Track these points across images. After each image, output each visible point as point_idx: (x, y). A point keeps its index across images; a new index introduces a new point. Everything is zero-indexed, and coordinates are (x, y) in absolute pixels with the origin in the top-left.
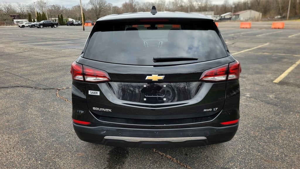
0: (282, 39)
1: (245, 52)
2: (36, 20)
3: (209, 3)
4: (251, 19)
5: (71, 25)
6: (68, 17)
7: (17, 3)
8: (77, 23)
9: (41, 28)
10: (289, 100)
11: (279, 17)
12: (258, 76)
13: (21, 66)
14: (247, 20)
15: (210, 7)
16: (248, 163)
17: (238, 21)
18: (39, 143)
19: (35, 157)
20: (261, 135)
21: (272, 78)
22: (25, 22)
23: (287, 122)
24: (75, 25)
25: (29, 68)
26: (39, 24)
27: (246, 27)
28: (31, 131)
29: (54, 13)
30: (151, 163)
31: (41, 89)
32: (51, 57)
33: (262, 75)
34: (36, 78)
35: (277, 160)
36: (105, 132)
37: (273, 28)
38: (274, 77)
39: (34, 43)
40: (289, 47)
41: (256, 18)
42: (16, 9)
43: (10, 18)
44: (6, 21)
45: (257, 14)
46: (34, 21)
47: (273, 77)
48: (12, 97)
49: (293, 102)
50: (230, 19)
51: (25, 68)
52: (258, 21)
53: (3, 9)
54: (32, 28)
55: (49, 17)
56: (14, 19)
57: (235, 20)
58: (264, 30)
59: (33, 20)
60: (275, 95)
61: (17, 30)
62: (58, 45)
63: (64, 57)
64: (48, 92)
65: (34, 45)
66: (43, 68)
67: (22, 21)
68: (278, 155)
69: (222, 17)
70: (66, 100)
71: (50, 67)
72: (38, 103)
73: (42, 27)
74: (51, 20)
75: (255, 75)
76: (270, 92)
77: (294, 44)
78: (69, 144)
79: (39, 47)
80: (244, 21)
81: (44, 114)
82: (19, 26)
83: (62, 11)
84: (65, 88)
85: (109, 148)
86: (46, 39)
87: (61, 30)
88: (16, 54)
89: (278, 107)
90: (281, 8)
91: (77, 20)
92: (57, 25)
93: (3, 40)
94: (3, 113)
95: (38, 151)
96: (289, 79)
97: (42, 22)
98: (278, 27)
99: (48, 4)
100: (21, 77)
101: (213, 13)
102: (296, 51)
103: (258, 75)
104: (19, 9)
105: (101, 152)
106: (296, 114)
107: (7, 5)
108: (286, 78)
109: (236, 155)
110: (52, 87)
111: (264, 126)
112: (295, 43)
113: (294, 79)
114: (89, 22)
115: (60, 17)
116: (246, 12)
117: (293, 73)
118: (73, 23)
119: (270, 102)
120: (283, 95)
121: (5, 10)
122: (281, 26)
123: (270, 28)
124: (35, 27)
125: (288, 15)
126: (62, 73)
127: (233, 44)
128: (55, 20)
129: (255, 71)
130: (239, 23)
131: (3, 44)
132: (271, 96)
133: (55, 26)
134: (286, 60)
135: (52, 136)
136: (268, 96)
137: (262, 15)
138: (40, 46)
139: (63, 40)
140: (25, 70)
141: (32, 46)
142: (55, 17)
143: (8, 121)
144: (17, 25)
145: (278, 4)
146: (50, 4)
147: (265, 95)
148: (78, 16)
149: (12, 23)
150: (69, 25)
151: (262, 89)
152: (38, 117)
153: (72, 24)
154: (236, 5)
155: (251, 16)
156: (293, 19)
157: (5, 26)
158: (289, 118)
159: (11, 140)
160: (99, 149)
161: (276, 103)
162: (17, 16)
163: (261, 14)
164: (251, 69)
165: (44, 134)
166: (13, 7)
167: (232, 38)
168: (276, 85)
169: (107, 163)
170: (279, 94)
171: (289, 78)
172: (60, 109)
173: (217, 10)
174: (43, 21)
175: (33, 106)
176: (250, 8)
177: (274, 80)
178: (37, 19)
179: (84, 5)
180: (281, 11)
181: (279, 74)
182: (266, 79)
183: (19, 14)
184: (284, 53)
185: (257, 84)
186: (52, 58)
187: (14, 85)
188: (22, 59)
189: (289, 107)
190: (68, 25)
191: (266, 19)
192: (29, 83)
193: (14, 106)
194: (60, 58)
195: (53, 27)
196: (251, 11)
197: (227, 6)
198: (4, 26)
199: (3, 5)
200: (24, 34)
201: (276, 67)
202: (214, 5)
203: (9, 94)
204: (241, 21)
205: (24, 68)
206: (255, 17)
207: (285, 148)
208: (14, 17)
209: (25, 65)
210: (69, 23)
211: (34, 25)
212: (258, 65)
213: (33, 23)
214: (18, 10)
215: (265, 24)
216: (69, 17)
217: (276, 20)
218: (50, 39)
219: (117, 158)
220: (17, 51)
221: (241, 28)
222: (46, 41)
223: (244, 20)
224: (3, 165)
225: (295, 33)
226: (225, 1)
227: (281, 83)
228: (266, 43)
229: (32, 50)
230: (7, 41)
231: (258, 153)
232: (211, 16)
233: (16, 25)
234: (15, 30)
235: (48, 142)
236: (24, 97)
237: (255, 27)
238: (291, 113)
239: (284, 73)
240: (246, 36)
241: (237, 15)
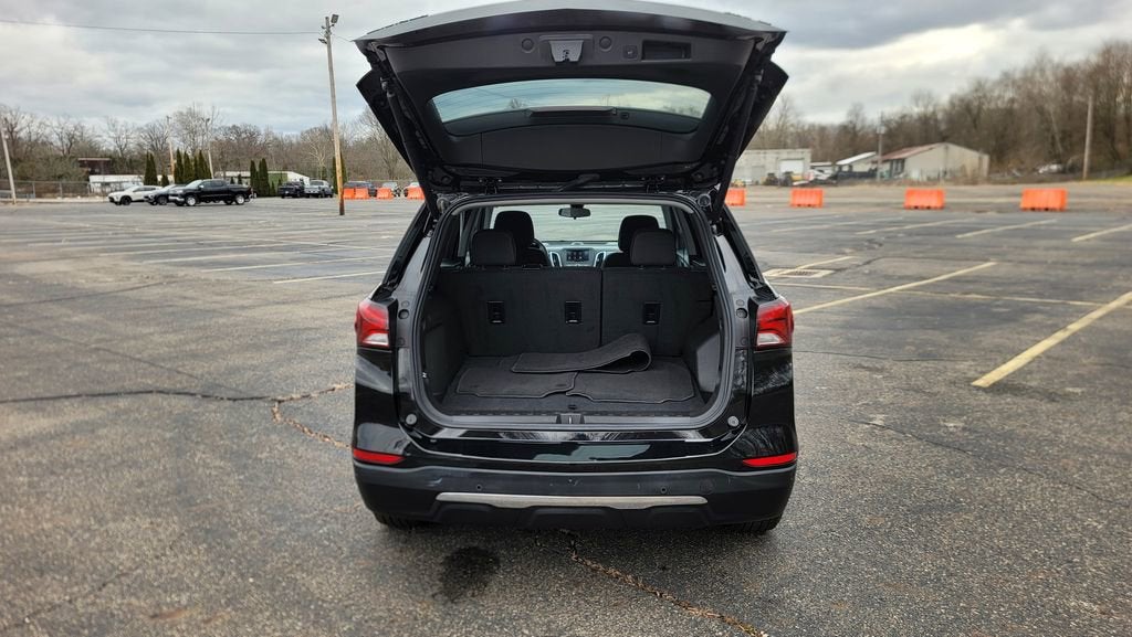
0: (1047, 249)
1: (902, 290)
2: (171, 178)
3: (792, 119)
4: (948, 177)
5: (294, 196)
6: (286, 169)
7: (107, 117)
8: (315, 189)
9: (188, 205)
10: (1008, 437)
11: (1054, 167)
12: (927, 367)
13: (146, 331)
14: (932, 181)
15: (798, 134)
16: (836, 590)
17: (899, 185)
18: (242, 537)
19: (237, 569)
20: (892, 525)
21: (971, 374)
22: (132, 185)
23: (982, 493)
24: (308, 196)
25: (172, 338)
26: (184, 191)
27: (926, 205)
28: (214, 510)
29: (235, 153)
30: (561, 586)
31: (222, 399)
32: (241, 302)
33: (940, 365)
34: (201, 368)
35: (923, 583)
36: (439, 481)
37: (1025, 209)
38: (979, 369)
39: (171, 257)
40: (1062, 273)
41: (969, 170)
42: (99, 139)
43: (76, 169)
44: (64, 181)
45: (970, 159)
46: (165, 183)
47: (976, 370)
48: (136, 420)
49: (1016, 441)
50: (870, 175)
51: (159, 340)
52: (974, 182)
53: (54, 138)
54: (158, 207)
55: (216, 169)
56: (93, 173)
57: (890, 179)
58: (992, 214)
59: (160, 177)
60: (965, 422)
61: (106, 212)
62: (257, 264)
63: (284, 303)
64: (247, 408)
65: (176, 264)
66: (218, 338)
67: (121, 183)
68: (929, 573)
69: (841, 167)
70: (306, 429)
71: (241, 336)
72: (221, 436)
73: (192, 201)
74: (225, 177)
75: (919, 363)
76: (953, 412)
77: (1084, 265)
78: (329, 540)
79: (193, 272)
80: (925, 184)
81: (245, 466)
82: (112, 200)
83: (264, 147)
84: (299, 396)
85: (442, 551)
86: (215, 246)
87: (261, 214)
88: (120, 294)
89: (964, 455)
90: (1057, 138)
91: (315, 177)
92: (246, 194)
93: (63, 246)
94: (120, 464)
95: (244, 555)
96: (1029, 377)
97: (194, 185)
98: (1044, 205)
99: (217, 124)
100: (153, 365)
101: (807, 153)
102: (1082, 290)
103: (931, 364)
104: (110, 140)
105: (419, 560)
106: (1017, 475)
107: (70, 127)
108: (1020, 372)
109: (807, 570)
110: (256, 394)
111: (908, 502)
112: (1088, 261)
113: (1046, 376)
114: (358, 185)
115: (258, 169)
116: (931, 149)
117: (1048, 357)
118: (302, 188)
119: (945, 440)
120: (994, 422)
121: (59, 144)
122: (1054, 203)
123: (1015, 208)
124: (169, 201)
125: (1086, 160)
126: (281, 352)
127: (868, 263)
128: (239, 177)
129: (921, 351)
130: (904, 189)
131: (67, 261)
132: (952, 425)
133: (241, 200)
134: (1038, 317)
135: (280, 520)
136: (942, 423)
137: (991, 160)
138: (196, 270)
139: (271, 249)
140: (160, 344)
141: (169, 268)
142: (238, 167)
143: (141, 484)
144: (104, 194)
145: (1048, 121)
146: (223, 124)
147: (933, 420)
148: (322, 165)
149: (83, 190)
150: (288, 195)
151: (930, 403)
152: (229, 475)
153: (299, 192)
154: (894, 125)
155: (950, 166)
156: (1108, 177)
157: (59, 199)
158: (991, 485)
159: (160, 530)
160: (414, 553)
161: (962, 444)
162: (105, 162)
163: (986, 158)
164: (909, 344)
165: (252, 515)
166: (90, 132)
167: (866, 244)
168: (980, 393)
169: (441, 584)
170: (979, 420)
171: (1030, 373)
172: (290, 454)
173: (822, 142)
174: (199, 182)
175: (206, 444)
176: (944, 136)
177: (976, 379)
178: (176, 174)
179: (344, 128)
180: (1060, 149)
181: (999, 360)
182: (950, 375)
183: (110, 157)
184: (1040, 295)
185: (918, 390)
186: (243, 308)
187: (135, 388)
188: (144, 309)
189: (999, 455)
190: (283, 196)
191: (1008, 177)
192: (181, 382)
193: (148, 444)
194: (269, 307)
195: (230, 204)
196: (947, 148)
197: (858, 127)
198: (55, 198)
199: (55, 124)
200: (133, 227)
201: (997, 340)
202: (812, 126)
203: (127, 411)
204: (912, 183)
205: (157, 338)
206: (963, 168)
207: (954, 556)
208: (94, 167)
209: (157, 329)
210: (286, 189)
211: (166, 196)
212: (937, 332)
213: (161, 190)
214: (108, 143)
215: (999, 196)
216: (289, 167)
217: (1041, 181)
218: (228, 244)
219: (465, 573)
220: (121, 283)
221: (909, 208)
222: (211, 253)
223: (925, 178)
224: (153, 586)
225: (1102, 226)
226: (850, 113)
227: (998, 388)
228: (987, 260)
229: (170, 279)
230: (79, 251)
231: (872, 567)
232: (800, 163)
233: (97, 194)
234: (96, 212)
235: (268, 534)
236: (176, 421)
237: (960, 206)
238: (1002, 471)
239: (1019, 357)
240: (918, 238)
241: (898, 160)
